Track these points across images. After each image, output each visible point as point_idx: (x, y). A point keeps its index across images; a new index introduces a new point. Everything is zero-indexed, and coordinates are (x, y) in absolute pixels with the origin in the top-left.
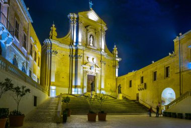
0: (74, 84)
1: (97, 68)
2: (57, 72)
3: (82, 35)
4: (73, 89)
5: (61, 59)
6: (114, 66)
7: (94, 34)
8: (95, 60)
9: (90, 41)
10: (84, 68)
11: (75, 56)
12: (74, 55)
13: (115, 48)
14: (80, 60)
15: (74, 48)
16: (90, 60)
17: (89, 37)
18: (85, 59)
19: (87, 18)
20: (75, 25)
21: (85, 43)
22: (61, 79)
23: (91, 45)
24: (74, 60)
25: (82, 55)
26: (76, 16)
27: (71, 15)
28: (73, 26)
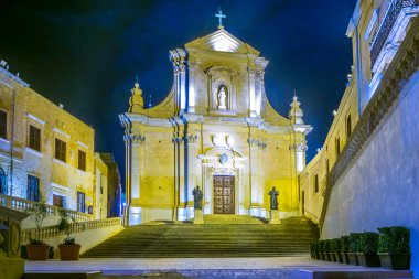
1: (237, 158)
2: (147, 178)
3: (199, 91)
4: (181, 211)
5: (155, 150)
6: (294, 148)
7: (227, 82)
8: (231, 141)
9: (219, 99)
10: (203, 161)
12: (180, 137)
13: (296, 103)
14: (194, 147)
15: (180, 122)
16: (219, 140)
17: (215, 91)
18: (207, 141)
19: (211, 50)
20: (183, 73)
21: (206, 106)
22: (156, 192)
23: (223, 106)
24: (182, 147)
25: (199, 134)
26: (183, 54)
27: (173, 54)
28: (180, 73)
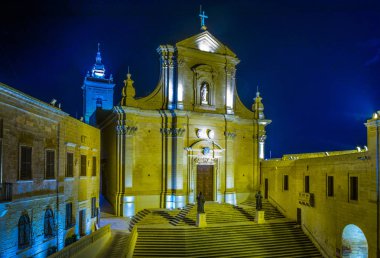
0: (169, 187)
1: (216, 151)
2: (138, 166)
3: (185, 87)
4: (169, 198)
5: (144, 138)
7: (209, 80)
8: (212, 134)
9: (202, 94)
10: (189, 153)
11: (171, 131)
12: (169, 129)
13: (258, 99)
14: (181, 139)
15: (169, 115)
16: (203, 134)
17: (199, 86)
18: (193, 134)
19: (196, 49)
20: (171, 68)
21: (192, 101)
22: (146, 180)
23: (205, 102)
24: (170, 138)
25: (185, 127)
26: (171, 49)
27: (163, 49)
28: (167, 68)
